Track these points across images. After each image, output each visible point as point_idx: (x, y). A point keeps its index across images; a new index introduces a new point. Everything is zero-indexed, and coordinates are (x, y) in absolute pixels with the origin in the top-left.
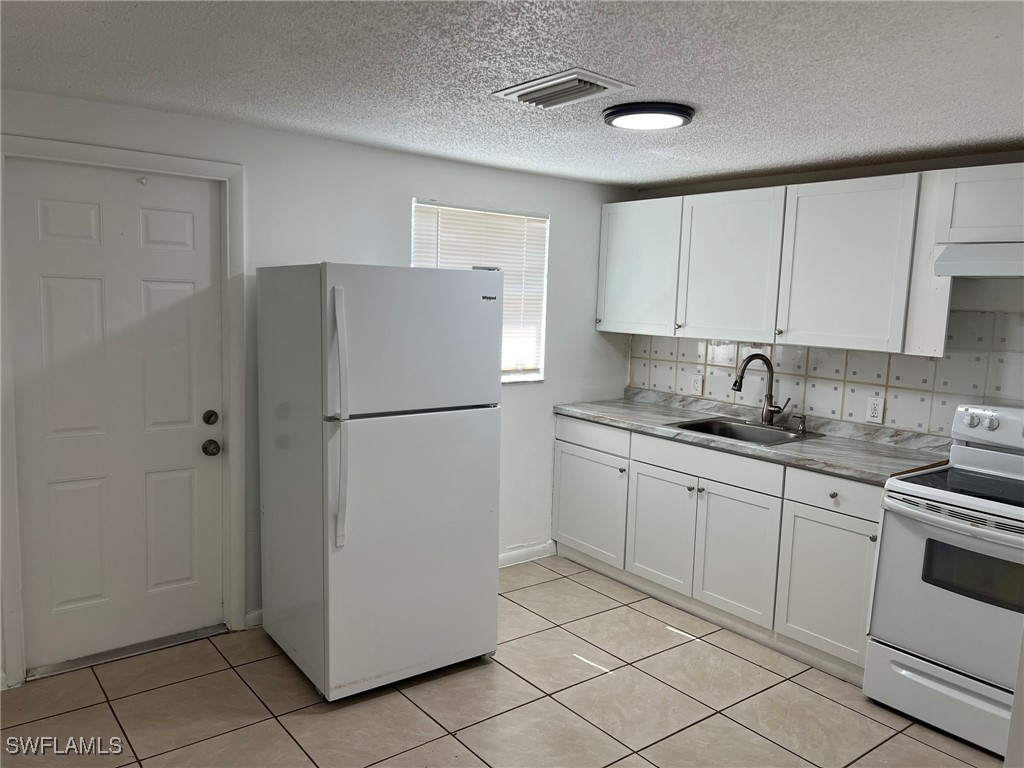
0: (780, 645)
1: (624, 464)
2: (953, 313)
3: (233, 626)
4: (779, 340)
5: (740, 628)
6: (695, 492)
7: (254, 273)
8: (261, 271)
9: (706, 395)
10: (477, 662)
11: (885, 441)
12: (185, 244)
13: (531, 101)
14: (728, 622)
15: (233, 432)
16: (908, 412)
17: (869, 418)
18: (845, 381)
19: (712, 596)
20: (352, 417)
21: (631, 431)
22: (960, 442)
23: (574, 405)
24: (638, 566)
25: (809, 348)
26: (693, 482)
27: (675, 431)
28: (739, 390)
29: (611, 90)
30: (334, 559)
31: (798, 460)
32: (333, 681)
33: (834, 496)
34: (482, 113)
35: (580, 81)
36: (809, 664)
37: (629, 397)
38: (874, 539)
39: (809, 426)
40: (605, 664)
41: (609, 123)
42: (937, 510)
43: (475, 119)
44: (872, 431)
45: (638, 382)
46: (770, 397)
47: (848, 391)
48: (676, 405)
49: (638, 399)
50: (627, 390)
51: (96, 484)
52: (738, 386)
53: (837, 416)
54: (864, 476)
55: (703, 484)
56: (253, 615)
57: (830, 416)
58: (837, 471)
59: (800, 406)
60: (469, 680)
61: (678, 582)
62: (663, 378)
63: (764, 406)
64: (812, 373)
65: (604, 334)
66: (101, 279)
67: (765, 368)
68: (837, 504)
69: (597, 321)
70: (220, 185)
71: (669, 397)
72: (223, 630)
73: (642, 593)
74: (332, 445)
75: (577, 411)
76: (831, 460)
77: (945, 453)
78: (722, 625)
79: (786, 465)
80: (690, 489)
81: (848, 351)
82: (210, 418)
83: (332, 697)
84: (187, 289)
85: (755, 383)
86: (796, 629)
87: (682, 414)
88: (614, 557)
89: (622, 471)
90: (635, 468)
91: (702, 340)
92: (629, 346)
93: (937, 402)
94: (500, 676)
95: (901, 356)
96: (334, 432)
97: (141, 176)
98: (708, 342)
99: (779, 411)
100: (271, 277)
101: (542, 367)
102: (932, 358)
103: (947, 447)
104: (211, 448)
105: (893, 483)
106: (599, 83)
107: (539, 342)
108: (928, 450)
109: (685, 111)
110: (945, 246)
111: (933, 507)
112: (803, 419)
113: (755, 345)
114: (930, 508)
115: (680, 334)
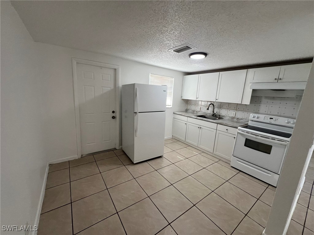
0: (214, 156)
1: (186, 123)
2: (252, 96)
3: (117, 149)
4: (216, 101)
5: (207, 152)
6: (199, 128)
7: (121, 86)
8: (123, 85)
9: (201, 111)
10: (160, 157)
11: (235, 120)
12: (109, 80)
13: (175, 52)
14: (204, 151)
15: (117, 115)
16: (240, 115)
17: (232, 116)
18: (228, 109)
19: (201, 146)
20: (139, 113)
21: (188, 117)
22: (251, 120)
23: (177, 112)
24: (188, 141)
25: (221, 102)
26: (199, 126)
27: (196, 117)
28: (208, 110)
29: (193, 49)
30: (135, 138)
31: (220, 123)
32: (135, 160)
33: (227, 130)
34: (165, 55)
35: (187, 46)
36: (220, 160)
37: (187, 111)
38: (235, 138)
39: (221, 116)
40: (183, 158)
41: (190, 57)
42: (249, 133)
43: (163, 57)
44: (233, 118)
45: (188, 108)
46: (213, 111)
47: (228, 110)
48: (195, 112)
49: (188, 111)
50: (186, 110)
51: (93, 123)
52: (208, 109)
53: (226, 115)
54: (234, 126)
55: (201, 127)
56: (121, 147)
57: (224, 115)
58: (228, 125)
59: (219, 113)
60: (159, 160)
61: (195, 144)
62: (193, 108)
63: (212, 113)
64: (221, 107)
65: (182, 99)
66: (94, 86)
67: (213, 106)
68: (227, 131)
69: (182, 97)
70: (115, 69)
71: (194, 111)
72: (115, 149)
73: (188, 145)
74: (136, 118)
75: (178, 113)
76: (227, 123)
77: (247, 123)
78: (203, 152)
79: (217, 124)
80: (199, 127)
81: (229, 103)
82: (113, 112)
83: (135, 163)
84: (109, 89)
85: (211, 109)
86: (217, 153)
87: (196, 114)
88: (183, 139)
89: (186, 124)
90: (188, 123)
91: (200, 101)
92: (187, 102)
93: (246, 113)
94: (164, 160)
95: (241, 104)
96: (136, 115)
97: (101, 67)
98: (202, 101)
99: (215, 114)
100: (125, 86)
101: (171, 105)
102: (246, 105)
103: (248, 121)
104: (113, 117)
105: (239, 128)
106: (191, 47)
107: (171, 100)
108: (244, 122)
109: (205, 54)
110: (252, 84)
111: (248, 132)
112: (220, 115)
113: (211, 102)
114: (247, 133)
115: (197, 99)
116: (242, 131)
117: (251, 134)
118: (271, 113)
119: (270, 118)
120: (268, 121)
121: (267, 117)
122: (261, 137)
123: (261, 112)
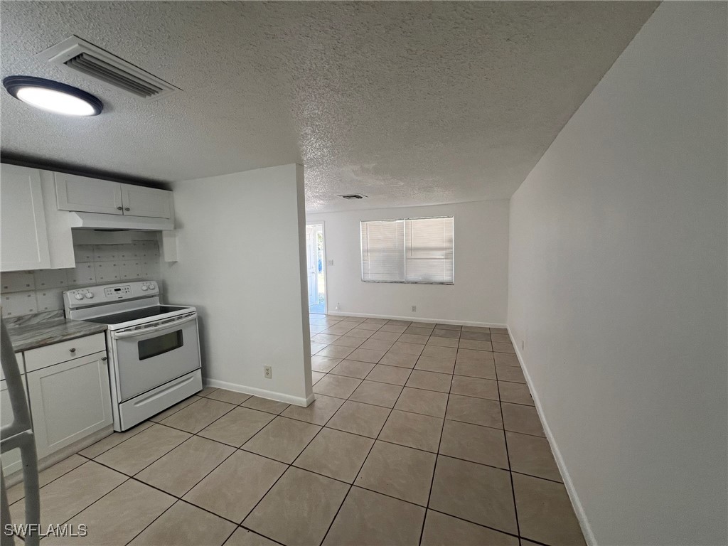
58: (73, 336)
116: (125, 331)
117: (146, 327)
118: (103, 280)
119: (116, 290)
120: (115, 296)
121: (109, 290)
122: (163, 323)
123: (80, 282)
